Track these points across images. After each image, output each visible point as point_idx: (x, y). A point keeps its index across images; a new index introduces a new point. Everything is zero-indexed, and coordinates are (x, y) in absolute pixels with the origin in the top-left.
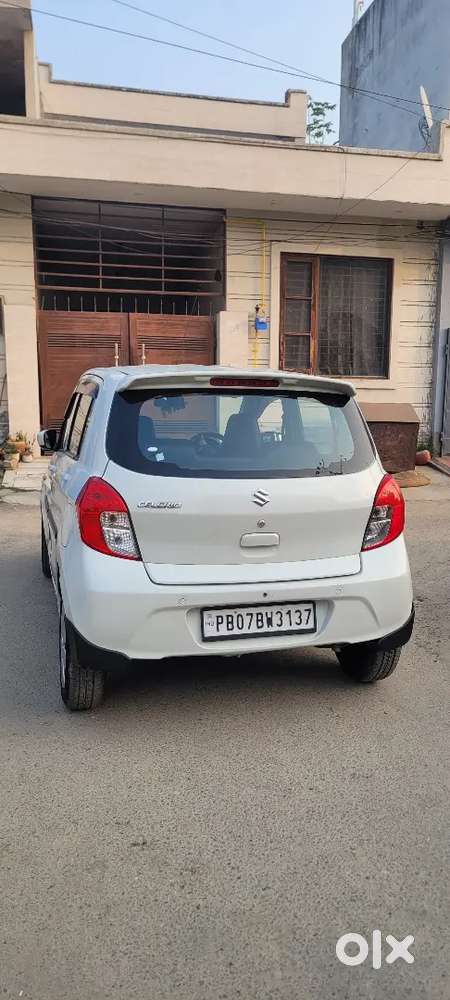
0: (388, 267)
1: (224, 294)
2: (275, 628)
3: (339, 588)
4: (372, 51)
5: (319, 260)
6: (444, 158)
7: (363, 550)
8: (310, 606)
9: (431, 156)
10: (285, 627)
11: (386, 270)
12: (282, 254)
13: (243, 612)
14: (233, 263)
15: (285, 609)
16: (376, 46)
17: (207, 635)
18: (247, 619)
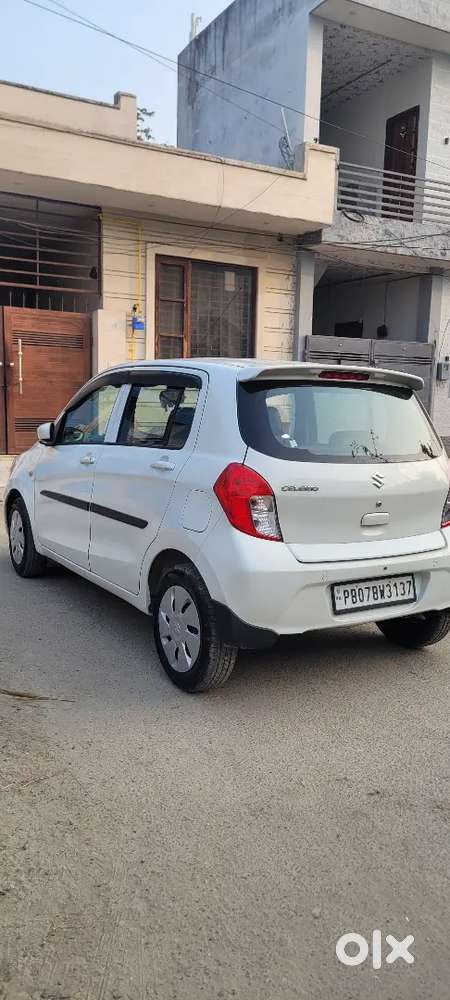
0: (252, 275)
1: (100, 293)
2: (387, 600)
3: (435, 560)
4: (215, 67)
5: (190, 265)
6: (307, 177)
7: (442, 527)
8: (410, 578)
9: (298, 174)
10: (394, 598)
11: (250, 278)
12: (157, 255)
13: (362, 585)
14: (109, 262)
15: (393, 581)
16: (219, 63)
17: (338, 608)
18: (366, 592)
